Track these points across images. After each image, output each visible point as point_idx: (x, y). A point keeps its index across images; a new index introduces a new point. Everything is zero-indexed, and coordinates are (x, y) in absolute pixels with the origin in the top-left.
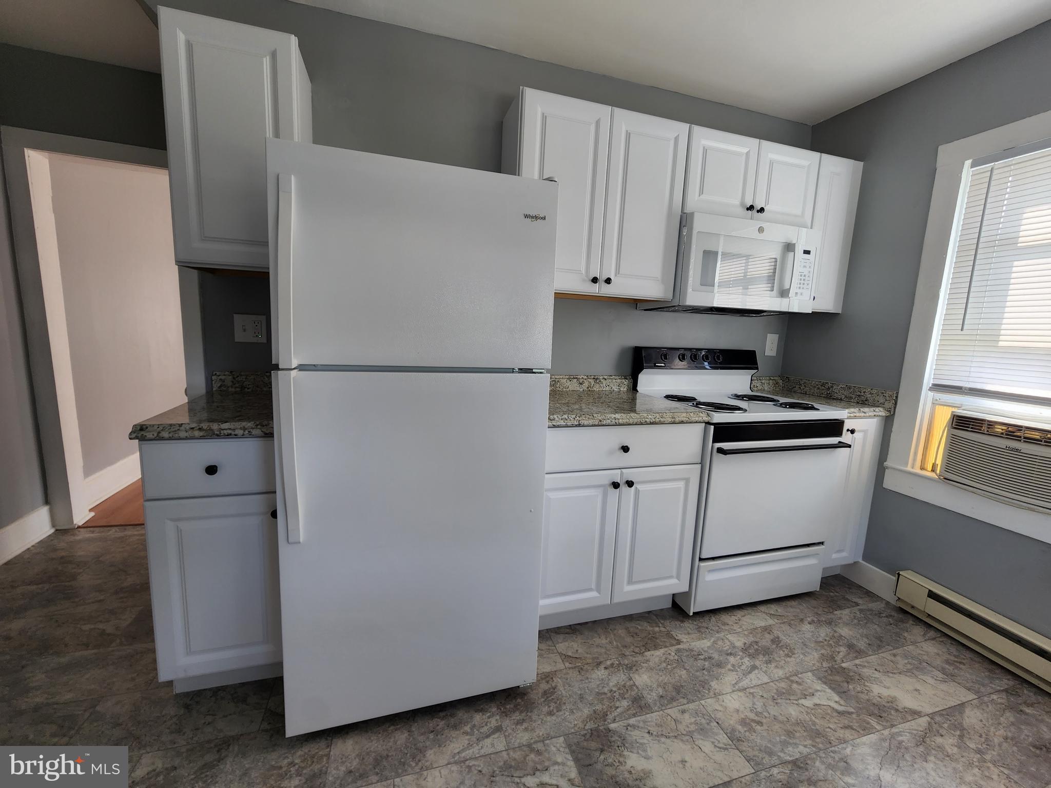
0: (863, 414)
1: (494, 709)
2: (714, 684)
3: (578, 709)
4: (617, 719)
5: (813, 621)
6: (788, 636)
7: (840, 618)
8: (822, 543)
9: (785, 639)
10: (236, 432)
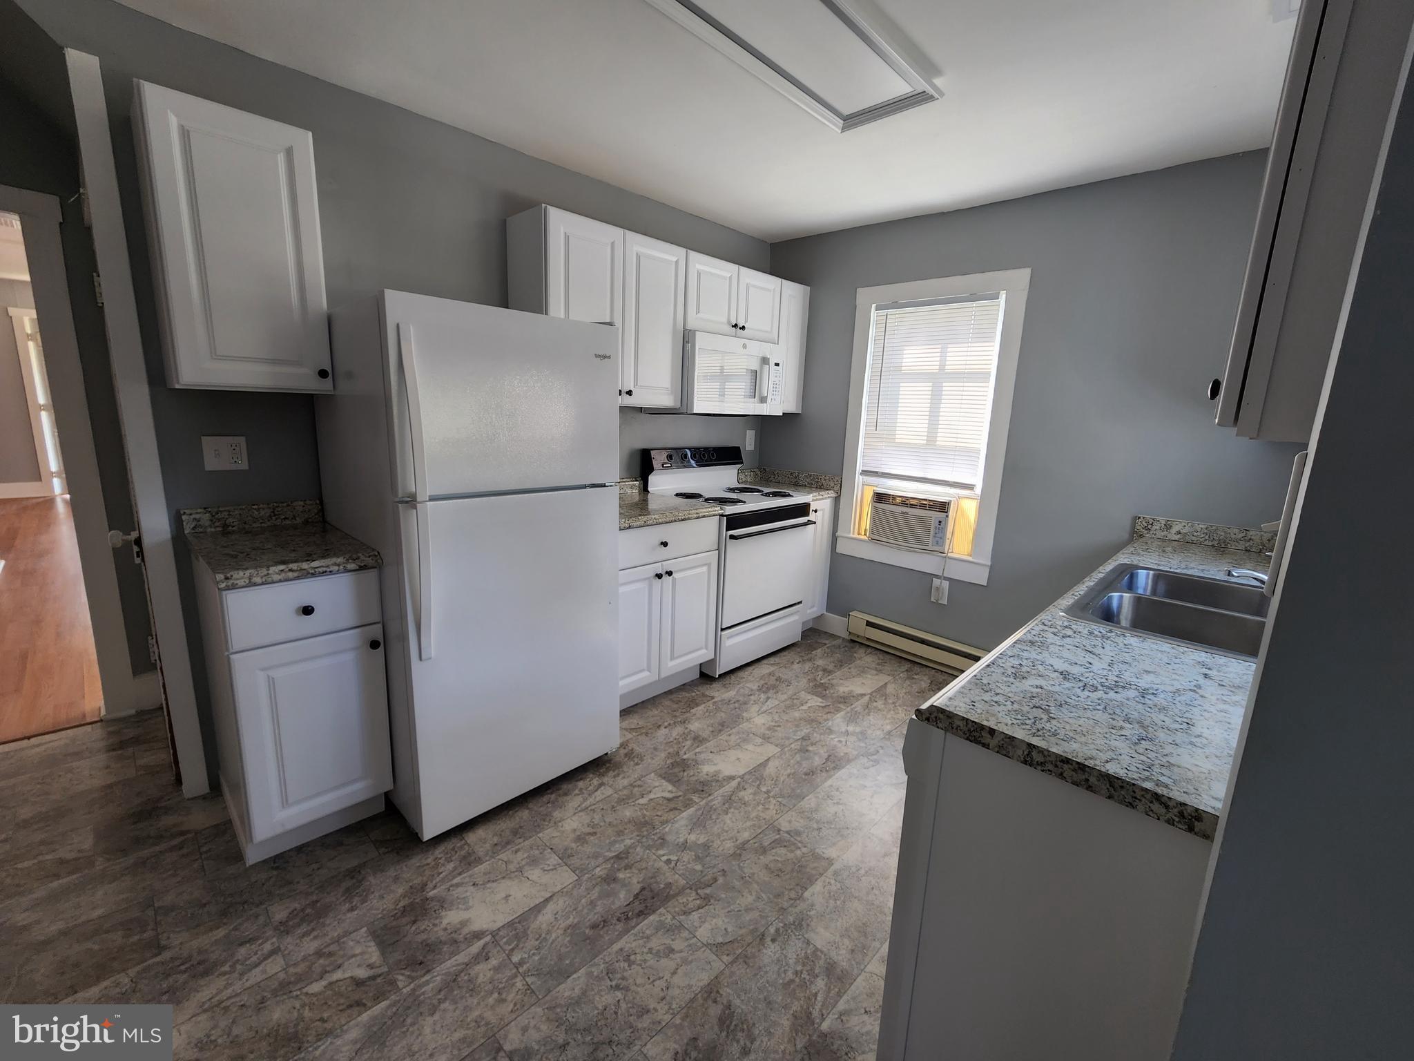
0: (821, 497)
1: (591, 776)
2: (745, 714)
3: (656, 756)
4: (687, 752)
5: (800, 661)
6: (786, 674)
7: (816, 655)
8: (800, 602)
9: (784, 677)
10: (331, 569)
